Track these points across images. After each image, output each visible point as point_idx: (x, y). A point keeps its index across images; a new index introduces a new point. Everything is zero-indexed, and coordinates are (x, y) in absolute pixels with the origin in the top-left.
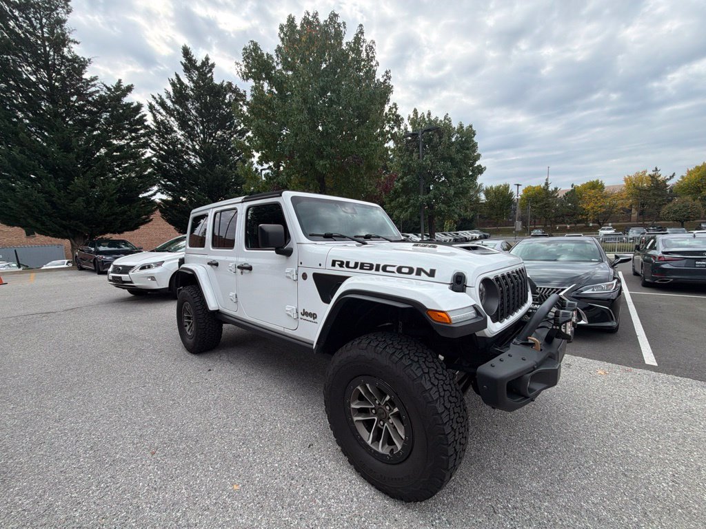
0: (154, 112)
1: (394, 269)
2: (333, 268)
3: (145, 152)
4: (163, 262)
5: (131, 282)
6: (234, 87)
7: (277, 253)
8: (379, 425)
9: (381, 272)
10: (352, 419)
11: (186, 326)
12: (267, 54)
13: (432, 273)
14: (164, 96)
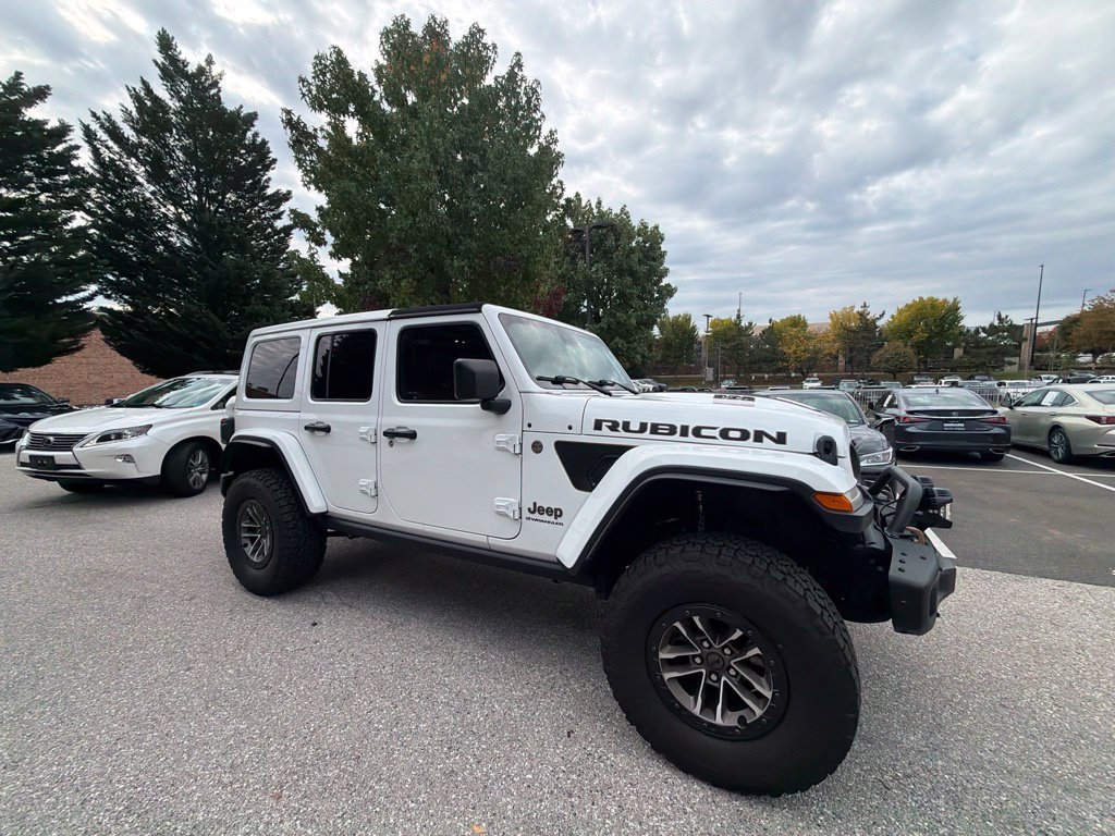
0: (95, 143)
1: (716, 433)
2: (597, 432)
3: (71, 218)
4: (151, 426)
5: (78, 467)
6: (295, 119)
7: (484, 408)
8: (709, 682)
9: (691, 437)
10: (662, 677)
11: (246, 545)
12: (360, 73)
13: (781, 439)
14: (118, 118)
